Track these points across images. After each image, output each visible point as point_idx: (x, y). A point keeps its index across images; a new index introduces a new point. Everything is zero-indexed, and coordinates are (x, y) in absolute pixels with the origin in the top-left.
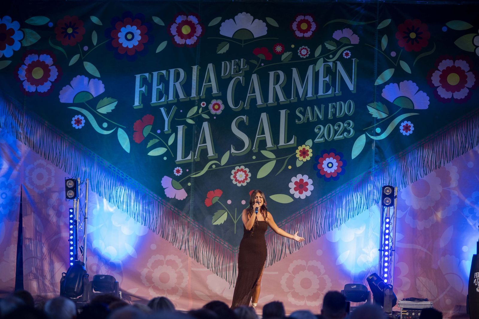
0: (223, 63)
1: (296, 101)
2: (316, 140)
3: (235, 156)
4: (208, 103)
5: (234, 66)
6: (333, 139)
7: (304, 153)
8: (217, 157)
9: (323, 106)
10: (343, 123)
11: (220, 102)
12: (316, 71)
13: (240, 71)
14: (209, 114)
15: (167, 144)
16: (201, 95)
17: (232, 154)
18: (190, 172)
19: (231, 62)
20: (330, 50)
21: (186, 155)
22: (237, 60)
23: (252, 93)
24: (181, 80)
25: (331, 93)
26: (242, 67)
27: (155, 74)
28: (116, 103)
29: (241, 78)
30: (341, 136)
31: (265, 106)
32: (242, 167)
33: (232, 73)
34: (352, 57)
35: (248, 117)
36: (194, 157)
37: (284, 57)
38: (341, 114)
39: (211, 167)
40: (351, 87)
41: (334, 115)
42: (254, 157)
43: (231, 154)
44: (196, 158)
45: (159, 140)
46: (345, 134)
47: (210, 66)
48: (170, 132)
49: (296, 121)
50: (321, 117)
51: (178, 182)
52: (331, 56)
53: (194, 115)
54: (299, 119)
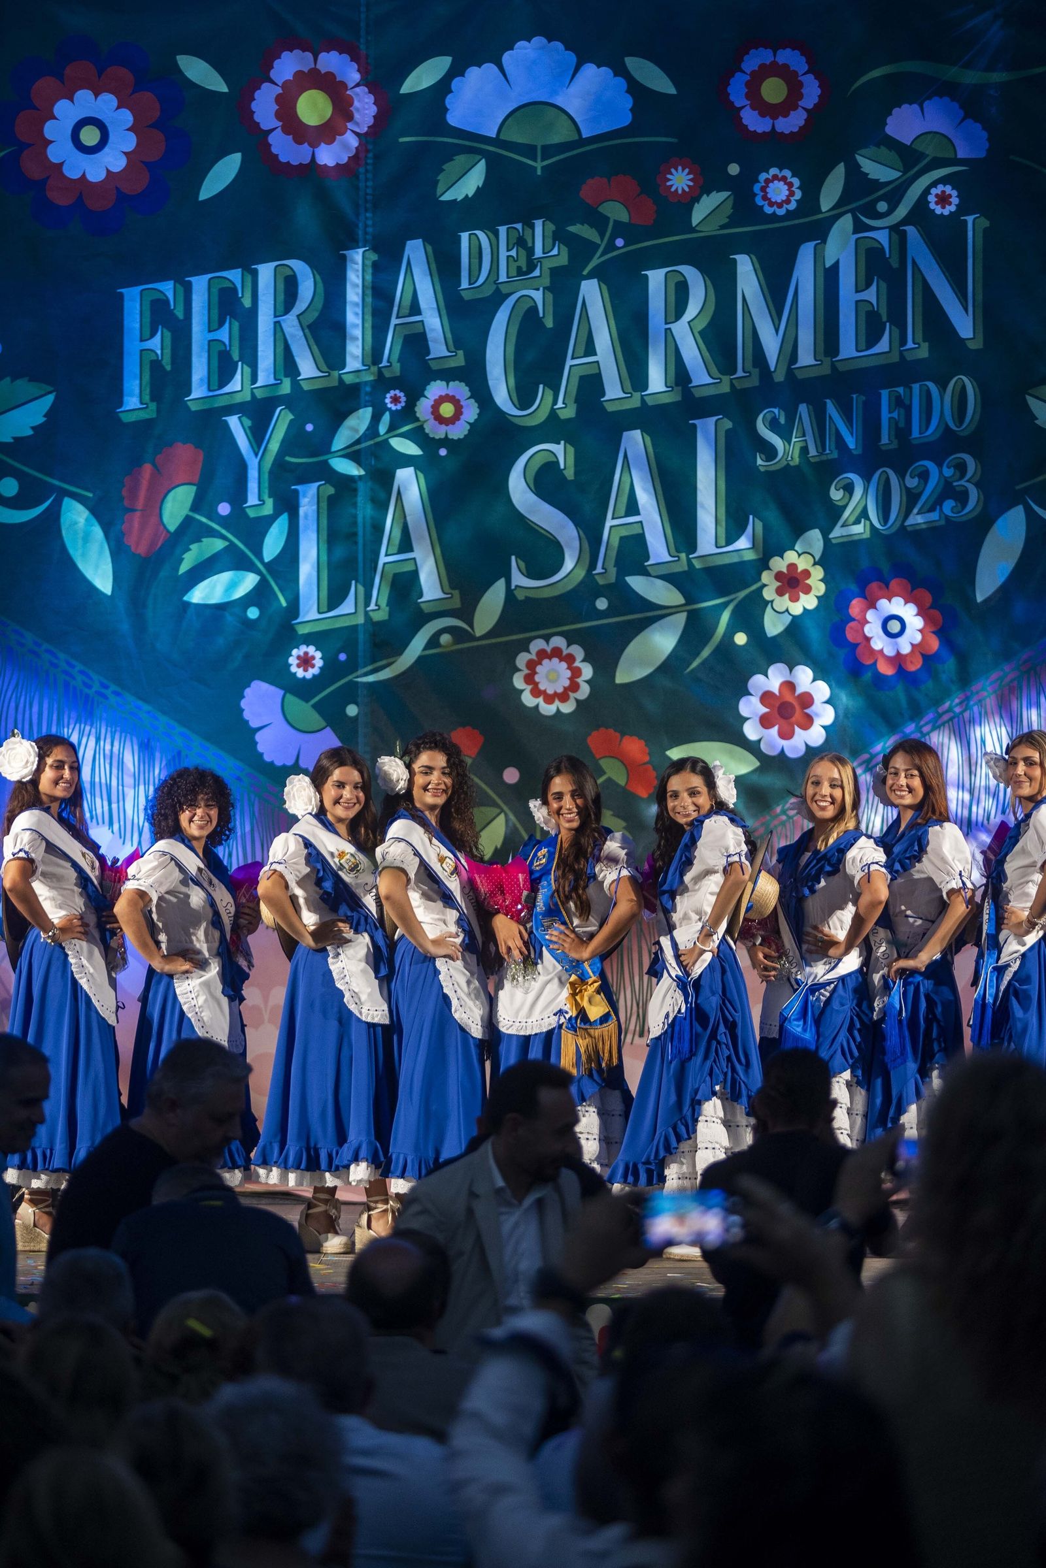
0: (465, 236)
1: (754, 382)
2: (837, 533)
3: (527, 598)
4: (415, 395)
5: (508, 250)
6: (903, 527)
7: (792, 583)
8: (456, 603)
9: (857, 399)
10: (940, 465)
11: (460, 389)
12: (827, 265)
13: (531, 266)
14: (418, 435)
15: (259, 555)
16: (384, 363)
17: (516, 592)
18: (352, 666)
19: (496, 234)
20: (876, 185)
21: (335, 597)
22: (519, 226)
23: (585, 356)
24: (301, 305)
25: (887, 349)
26: (538, 252)
27: (200, 284)
28: (51, 398)
29: (538, 296)
30: (934, 516)
31: (635, 402)
32: (558, 642)
33: (503, 278)
34: (963, 209)
35: (571, 450)
36: (367, 604)
37: (699, 214)
38: (927, 428)
39: (433, 642)
40: (964, 325)
41: (902, 433)
42: (602, 604)
43: (510, 593)
44: (372, 606)
45: (227, 543)
46: (948, 506)
47: (415, 251)
48: (268, 509)
49: (759, 462)
50: (851, 443)
51: (307, 701)
52: (882, 207)
53: (358, 442)
54: (769, 451)
